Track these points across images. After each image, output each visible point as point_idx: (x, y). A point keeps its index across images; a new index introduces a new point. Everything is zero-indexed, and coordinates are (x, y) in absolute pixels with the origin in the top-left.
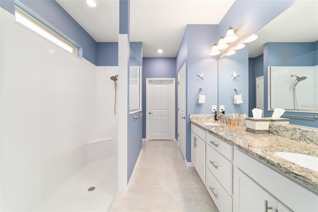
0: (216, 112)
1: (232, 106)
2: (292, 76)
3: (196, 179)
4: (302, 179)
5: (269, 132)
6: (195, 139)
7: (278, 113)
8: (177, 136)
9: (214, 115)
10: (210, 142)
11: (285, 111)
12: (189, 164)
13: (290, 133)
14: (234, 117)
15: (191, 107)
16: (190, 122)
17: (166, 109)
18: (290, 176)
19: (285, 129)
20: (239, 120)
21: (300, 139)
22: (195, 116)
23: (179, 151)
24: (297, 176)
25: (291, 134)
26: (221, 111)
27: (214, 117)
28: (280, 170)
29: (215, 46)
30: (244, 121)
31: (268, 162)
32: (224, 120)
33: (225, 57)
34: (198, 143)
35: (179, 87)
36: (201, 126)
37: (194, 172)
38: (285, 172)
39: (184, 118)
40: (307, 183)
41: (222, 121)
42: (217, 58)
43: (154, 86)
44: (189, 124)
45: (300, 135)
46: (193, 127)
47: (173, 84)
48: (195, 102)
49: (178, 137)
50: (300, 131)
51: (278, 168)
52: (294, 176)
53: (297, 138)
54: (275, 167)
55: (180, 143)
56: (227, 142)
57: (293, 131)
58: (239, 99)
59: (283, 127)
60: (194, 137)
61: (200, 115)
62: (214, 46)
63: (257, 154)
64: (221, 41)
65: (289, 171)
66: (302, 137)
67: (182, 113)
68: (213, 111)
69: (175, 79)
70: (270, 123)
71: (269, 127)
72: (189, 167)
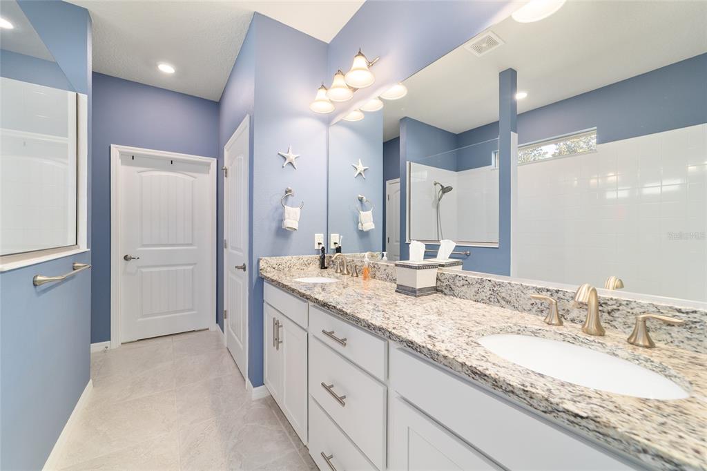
0: (323, 248)
1: (355, 235)
2: (435, 184)
3: (280, 432)
4: (592, 426)
5: (436, 290)
6: (276, 325)
7: (446, 250)
8: (220, 316)
9: (318, 256)
10: (324, 332)
11: (455, 244)
12: (257, 393)
13: (474, 289)
14: (366, 260)
15: (264, 236)
16: (261, 279)
17: (188, 245)
18: (558, 421)
19: (464, 282)
20: (376, 266)
21: (490, 301)
22: (274, 261)
23: (227, 359)
24: (579, 420)
25: (476, 292)
26: (333, 247)
27: (318, 263)
28: (531, 405)
29: (322, 92)
30: (386, 268)
31: (496, 383)
32: (343, 269)
33: (341, 123)
34: (284, 334)
35: (227, 182)
36: (293, 290)
37: (274, 412)
38: (544, 410)
39: (244, 269)
40: (606, 438)
41: (339, 271)
42: (327, 120)
43: (143, 174)
44: (258, 284)
45: (490, 292)
46: (270, 292)
47: (208, 173)
48: (274, 225)
49: (225, 320)
50: (490, 283)
51: (525, 399)
52: (568, 420)
53: (485, 298)
54: (516, 397)
55: (229, 333)
56: (373, 331)
57: (479, 286)
58: (368, 221)
59: (460, 279)
60: (274, 319)
61: (286, 257)
62: (321, 90)
63: (463, 365)
64: (338, 80)
65: (555, 406)
66: (493, 297)
67: (236, 253)
68: (317, 247)
69: (213, 162)
70: (439, 271)
71: (437, 279)
72: (259, 400)
